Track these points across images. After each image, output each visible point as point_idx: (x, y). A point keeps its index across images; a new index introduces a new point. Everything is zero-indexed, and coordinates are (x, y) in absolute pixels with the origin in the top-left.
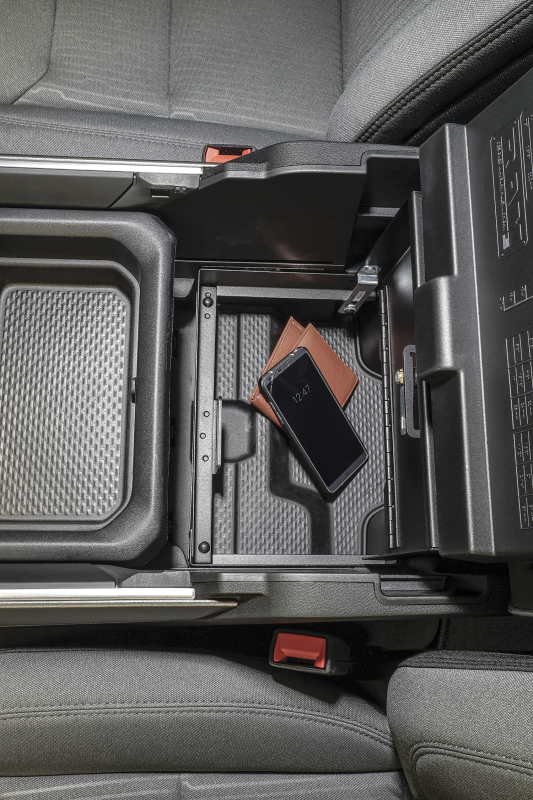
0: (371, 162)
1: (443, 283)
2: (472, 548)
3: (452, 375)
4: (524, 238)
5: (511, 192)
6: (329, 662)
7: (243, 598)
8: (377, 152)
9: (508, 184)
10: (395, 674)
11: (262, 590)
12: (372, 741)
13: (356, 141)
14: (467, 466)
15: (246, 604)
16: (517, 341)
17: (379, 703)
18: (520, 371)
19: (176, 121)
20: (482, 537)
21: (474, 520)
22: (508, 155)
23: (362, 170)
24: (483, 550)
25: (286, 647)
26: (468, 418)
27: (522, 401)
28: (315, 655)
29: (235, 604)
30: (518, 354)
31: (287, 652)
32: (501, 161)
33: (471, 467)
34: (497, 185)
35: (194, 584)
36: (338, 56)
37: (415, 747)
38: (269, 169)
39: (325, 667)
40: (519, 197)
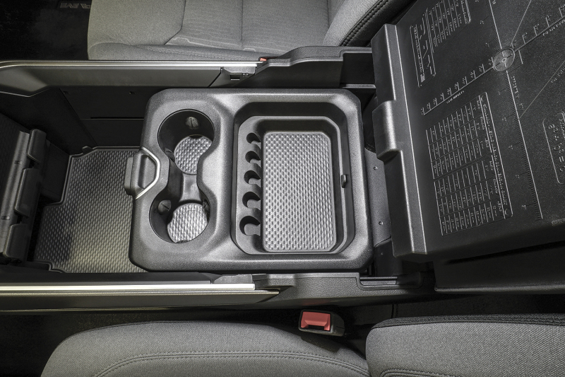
0: (345, 56)
1: (388, 105)
2: (413, 250)
3: (395, 154)
4: (433, 73)
5: (423, 52)
6: (332, 327)
7: (282, 289)
8: (348, 50)
9: (422, 47)
10: (370, 333)
11: (292, 284)
12: (358, 374)
13: (341, 45)
14: (408, 203)
15: (284, 292)
16: (433, 130)
17: (362, 353)
18: (436, 146)
19: (246, 51)
20: (418, 242)
21: (413, 233)
22: (420, 32)
23: (341, 60)
24: (420, 251)
25: (308, 319)
26: (406, 177)
27: (438, 162)
28: (323, 324)
29: (278, 293)
30: (434, 136)
31: (308, 322)
32: (417, 37)
33: (410, 203)
34: (416, 50)
35: (255, 281)
36: (326, 21)
37: (383, 373)
38: (291, 61)
39: (330, 330)
40: (429, 53)
